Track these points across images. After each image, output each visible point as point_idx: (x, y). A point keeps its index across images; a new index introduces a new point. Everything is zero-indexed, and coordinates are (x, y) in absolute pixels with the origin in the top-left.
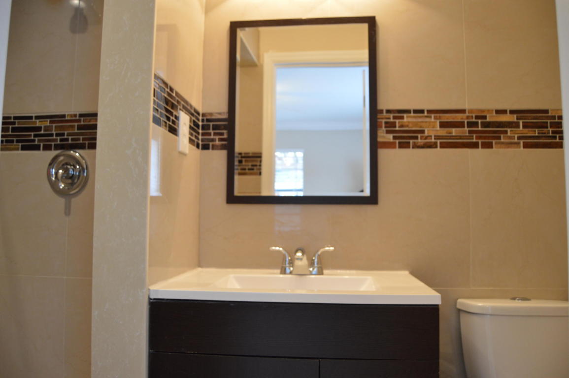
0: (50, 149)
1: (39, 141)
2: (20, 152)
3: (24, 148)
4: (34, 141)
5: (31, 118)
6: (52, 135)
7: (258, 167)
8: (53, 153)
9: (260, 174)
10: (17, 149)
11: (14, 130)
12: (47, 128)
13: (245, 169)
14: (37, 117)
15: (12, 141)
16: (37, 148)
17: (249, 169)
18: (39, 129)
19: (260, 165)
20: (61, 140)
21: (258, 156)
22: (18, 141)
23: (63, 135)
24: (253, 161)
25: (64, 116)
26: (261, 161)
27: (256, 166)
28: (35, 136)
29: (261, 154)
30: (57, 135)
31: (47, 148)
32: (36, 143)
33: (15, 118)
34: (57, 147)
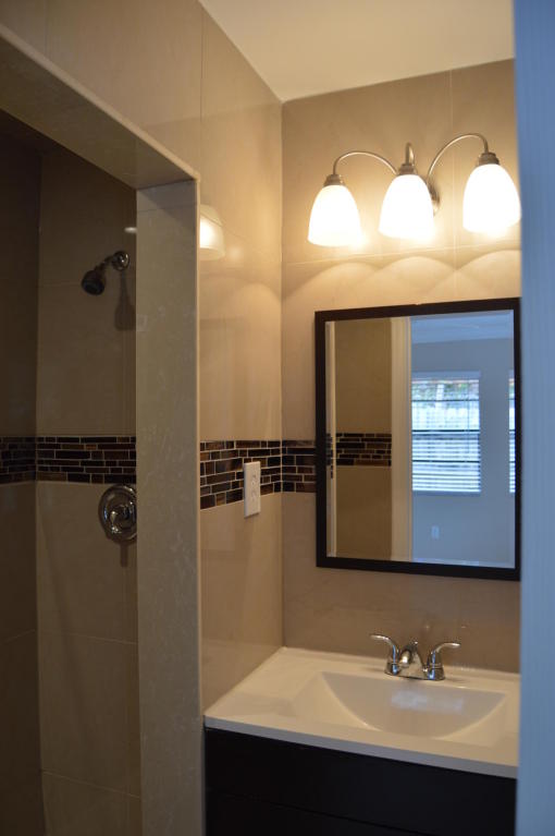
0: (100, 482)
1: (88, 470)
2: (67, 483)
3: (72, 479)
4: (82, 470)
5: (76, 440)
6: (101, 463)
7: (386, 454)
8: (106, 487)
9: (390, 463)
10: (64, 479)
11: (60, 454)
12: (96, 455)
13: (368, 457)
14: (84, 440)
15: (58, 469)
16: (84, 479)
17: (374, 457)
18: (86, 455)
19: (389, 452)
20: (113, 470)
21: (385, 440)
22: (64, 469)
23: (114, 463)
24: (379, 446)
25: (114, 439)
26: (390, 446)
27: (383, 452)
28: (84, 463)
29: (390, 435)
30: (108, 464)
31: (97, 480)
32: (84, 472)
33: (60, 440)
34: (109, 480)
